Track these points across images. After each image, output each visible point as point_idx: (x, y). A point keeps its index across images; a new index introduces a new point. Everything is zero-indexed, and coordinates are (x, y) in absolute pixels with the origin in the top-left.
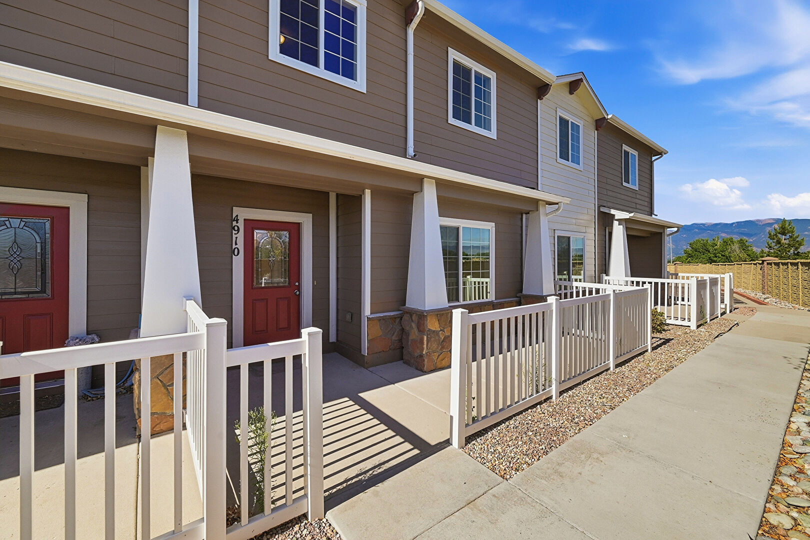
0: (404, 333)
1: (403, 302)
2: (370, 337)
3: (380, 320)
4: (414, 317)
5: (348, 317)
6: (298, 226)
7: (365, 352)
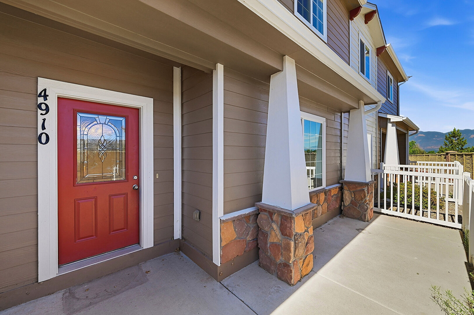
0: (260, 233)
1: (258, 197)
2: (224, 244)
3: (234, 221)
4: (275, 217)
5: (196, 215)
6: (137, 111)
7: (217, 260)
